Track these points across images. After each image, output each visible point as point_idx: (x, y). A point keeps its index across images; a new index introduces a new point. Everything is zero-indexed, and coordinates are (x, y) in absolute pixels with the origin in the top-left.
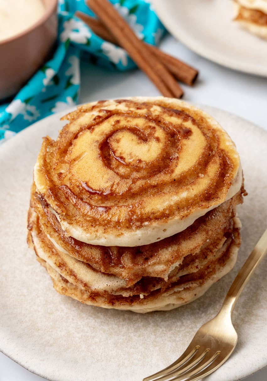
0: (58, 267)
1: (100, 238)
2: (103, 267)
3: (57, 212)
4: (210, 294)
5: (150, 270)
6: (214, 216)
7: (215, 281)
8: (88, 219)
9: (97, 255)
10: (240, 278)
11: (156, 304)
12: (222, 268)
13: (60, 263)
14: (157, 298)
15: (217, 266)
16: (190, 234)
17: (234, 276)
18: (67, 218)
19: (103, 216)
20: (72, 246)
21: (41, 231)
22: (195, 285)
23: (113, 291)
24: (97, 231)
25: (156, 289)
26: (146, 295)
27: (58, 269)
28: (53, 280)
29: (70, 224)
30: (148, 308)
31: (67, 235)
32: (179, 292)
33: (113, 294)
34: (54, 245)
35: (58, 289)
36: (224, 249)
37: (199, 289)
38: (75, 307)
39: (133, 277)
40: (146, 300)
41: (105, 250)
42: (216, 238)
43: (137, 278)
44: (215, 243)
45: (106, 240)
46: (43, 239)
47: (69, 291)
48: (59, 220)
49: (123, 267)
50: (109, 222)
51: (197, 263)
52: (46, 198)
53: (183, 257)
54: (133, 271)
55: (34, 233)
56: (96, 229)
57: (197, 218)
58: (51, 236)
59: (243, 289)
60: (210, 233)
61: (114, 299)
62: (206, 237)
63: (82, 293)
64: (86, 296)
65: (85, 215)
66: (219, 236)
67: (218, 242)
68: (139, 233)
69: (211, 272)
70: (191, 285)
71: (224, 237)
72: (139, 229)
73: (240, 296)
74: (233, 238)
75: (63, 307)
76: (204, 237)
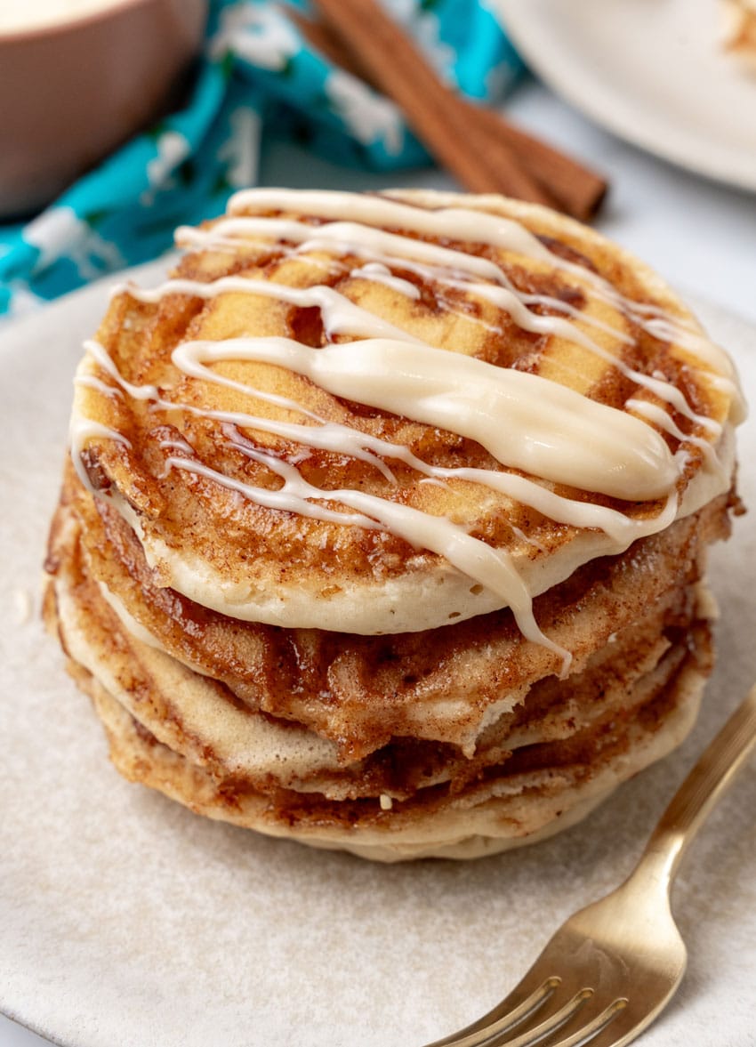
0: (128, 690)
1: (264, 598)
2: (267, 695)
3: (134, 508)
4: (604, 820)
5: (420, 714)
6: (639, 562)
7: (625, 774)
8: (233, 534)
9: (251, 655)
10: (702, 774)
11: (430, 831)
12: (648, 736)
13: (134, 680)
14: (436, 812)
15: (635, 730)
16: (558, 611)
17: (682, 772)
18: (165, 528)
19: (281, 528)
20: (175, 623)
21: (85, 578)
22: (558, 780)
23: (295, 777)
24: (258, 575)
25: (433, 781)
26: (401, 798)
27: (126, 699)
28: (110, 736)
29: (172, 546)
30: (403, 845)
31: (159, 581)
32: (508, 799)
33: (296, 787)
34: (119, 621)
35: (121, 764)
36: (660, 678)
37: (571, 797)
38: (172, 827)
39: (361, 735)
40: (399, 817)
41: (278, 639)
42: (637, 639)
43: (373, 740)
44: (633, 655)
45: (283, 606)
46: (89, 602)
47: (157, 773)
48: (140, 533)
49: (334, 700)
50: (299, 548)
51: (572, 709)
52: (103, 460)
53: (530, 682)
54: (364, 716)
55: (63, 583)
56: (253, 569)
57: (585, 561)
58: (112, 587)
59: (711, 810)
60: (622, 613)
61: (295, 807)
62: (608, 626)
63: (198, 783)
64: (207, 792)
65: (221, 523)
66: (650, 634)
67: (642, 651)
68: (391, 592)
69: (614, 745)
70: (547, 780)
71: (665, 639)
72: (392, 578)
73: (701, 833)
74: (691, 647)
75: (134, 823)
76: (603, 623)
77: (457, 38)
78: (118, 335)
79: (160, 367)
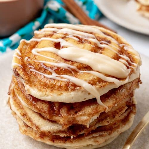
0: (22, 116)
1: (48, 96)
2: (48, 115)
3: (23, 79)
4: (115, 142)
5: (78, 119)
6: (121, 90)
7: (119, 133)
8: (42, 83)
9: (45, 107)
10: (134, 133)
11: (81, 143)
12: (124, 125)
13: (24, 114)
14: (82, 139)
15: (121, 124)
16: (105, 99)
17: (130, 133)
18: (29, 82)
19: (51, 82)
20: (31, 102)
21: (15, 95)
22: (106, 133)
23: (54, 132)
24: (46, 91)
25: (81, 133)
26: (75, 136)
27: (22, 117)
28: (20, 126)
29: (30, 86)
30: (75, 146)
31: (27, 93)
32: (96, 137)
33: (54, 134)
34: (21, 103)
35: (21, 131)
36: (126, 114)
37: (108, 137)
38: (31, 143)
39: (67, 123)
40: (75, 140)
41: (51, 104)
42: (121, 106)
43: (69, 124)
44: (120, 109)
45: (51, 97)
46: (16, 100)
47: (28, 132)
48: (24, 84)
49: (61, 116)
50: (54, 86)
51: (109, 119)
52: (17, 70)
53: (100, 113)
54: (67, 119)
55: (11, 96)
56: (46, 90)
57: (111, 89)
58: (19, 95)
60: (118, 100)
61: (54, 139)
62: (115, 102)
63: (36, 134)
64: (37, 136)
65: (40, 81)
66: (124, 106)
67: (122, 109)
68: (72, 94)
69: (117, 127)
70: (103, 133)
71: (127, 107)
72: (73, 91)
74: (132, 109)
75: (24, 143)
76: (114, 102)
77: (90, 9)
78: (22, 48)
79: (29, 54)
